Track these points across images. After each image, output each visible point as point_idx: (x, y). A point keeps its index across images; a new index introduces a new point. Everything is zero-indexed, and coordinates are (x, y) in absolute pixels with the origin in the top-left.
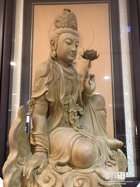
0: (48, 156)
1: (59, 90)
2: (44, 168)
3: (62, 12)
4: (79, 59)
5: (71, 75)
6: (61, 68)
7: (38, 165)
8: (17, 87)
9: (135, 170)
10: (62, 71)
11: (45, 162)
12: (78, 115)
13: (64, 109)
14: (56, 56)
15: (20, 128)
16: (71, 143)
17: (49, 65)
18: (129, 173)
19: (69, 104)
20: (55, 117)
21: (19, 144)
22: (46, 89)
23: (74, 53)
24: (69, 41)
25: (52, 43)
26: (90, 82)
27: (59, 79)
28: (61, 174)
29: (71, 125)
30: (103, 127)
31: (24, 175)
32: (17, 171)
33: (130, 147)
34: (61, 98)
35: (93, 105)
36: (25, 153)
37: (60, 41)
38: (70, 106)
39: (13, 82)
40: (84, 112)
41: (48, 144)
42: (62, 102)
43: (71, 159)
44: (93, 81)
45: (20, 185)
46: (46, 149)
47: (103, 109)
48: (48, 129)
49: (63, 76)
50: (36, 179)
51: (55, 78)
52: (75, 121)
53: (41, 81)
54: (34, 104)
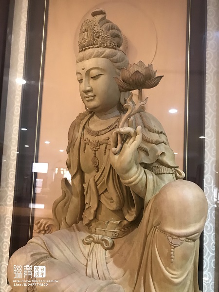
8: (13, 136)
39: (6, 127)
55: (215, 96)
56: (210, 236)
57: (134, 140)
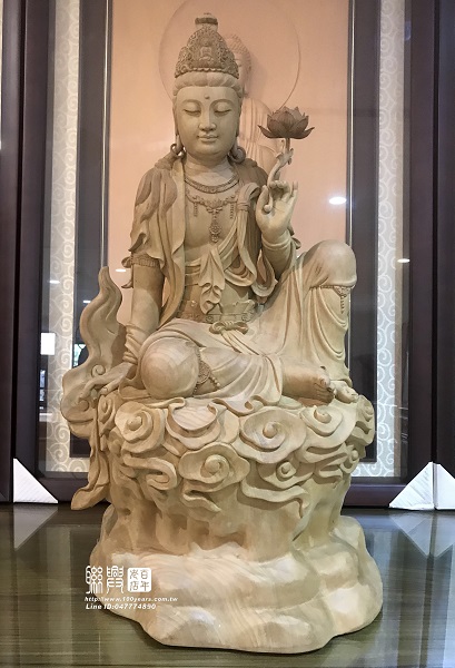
4: (253, 139)
5: (210, 191)
6: (182, 176)
8: (66, 220)
10: (182, 184)
15: (99, 310)
18: (379, 467)
19: (200, 266)
21: (97, 340)
22: (141, 230)
27: (170, 205)
33: (385, 397)
36: (109, 361)
39: (53, 205)
40: (271, 290)
42: (178, 261)
47: (331, 286)
49: (182, 197)
51: (161, 204)
55: (394, 149)
56: (387, 369)
57: (291, 196)
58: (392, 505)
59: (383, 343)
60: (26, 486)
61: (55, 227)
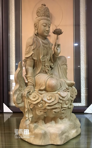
0: (35, 87)
1: (39, 53)
2: (33, 92)
3: (41, 6)
5: (46, 44)
6: (40, 40)
7: (30, 91)
8: (13, 52)
9: (85, 102)
10: (41, 42)
11: (33, 90)
12: (50, 68)
13: (42, 64)
14: (38, 33)
15: (20, 73)
16: (46, 80)
17: (33, 39)
18: (82, 104)
19: (45, 61)
20: (38, 68)
21: (20, 81)
22: (32, 53)
23: (48, 31)
24: (45, 25)
25: (35, 25)
26: (58, 49)
27: (39, 47)
28: (41, 94)
29: (46, 73)
30: (65, 75)
31: (23, 95)
32: (19, 94)
33: (83, 88)
34: (41, 58)
35: (59, 62)
36: (23, 86)
37: (39, 25)
38: (46, 62)
40: (54, 66)
41: (34, 81)
42: (41, 60)
43: (46, 87)
44: (60, 48)
45: (21, 100)
46: (33, 84)
47: (65, 65)
48: (34, 74)
49: (41, 45)
50: (29, 97)
51: (37, 46)
52: (48, 70)
53: (30, 48)
54: (26, 61)
55: (84, 33)
56: (83, 82)
58: (85, 112)
59: (82, 77)
60: (6, 109)
61: (11, 53)
